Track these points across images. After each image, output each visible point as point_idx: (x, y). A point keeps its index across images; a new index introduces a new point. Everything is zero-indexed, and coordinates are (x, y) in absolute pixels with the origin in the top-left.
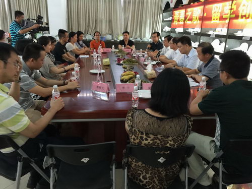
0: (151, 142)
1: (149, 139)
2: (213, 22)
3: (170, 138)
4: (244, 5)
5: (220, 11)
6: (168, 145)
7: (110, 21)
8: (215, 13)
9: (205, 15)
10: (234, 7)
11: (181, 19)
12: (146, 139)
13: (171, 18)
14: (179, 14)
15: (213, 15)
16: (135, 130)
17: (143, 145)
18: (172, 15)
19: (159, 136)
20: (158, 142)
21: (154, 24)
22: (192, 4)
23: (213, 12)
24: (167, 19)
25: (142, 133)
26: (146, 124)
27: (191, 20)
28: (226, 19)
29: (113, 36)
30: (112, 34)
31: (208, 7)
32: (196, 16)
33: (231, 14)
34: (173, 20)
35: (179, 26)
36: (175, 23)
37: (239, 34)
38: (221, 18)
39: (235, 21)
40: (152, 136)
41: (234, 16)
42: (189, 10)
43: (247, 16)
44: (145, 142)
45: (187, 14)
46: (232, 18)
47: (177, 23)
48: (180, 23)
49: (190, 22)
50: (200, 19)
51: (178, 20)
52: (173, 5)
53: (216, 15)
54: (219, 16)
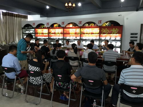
9: (65, 32)
11: (44, 33)
14: (42, 31)
23: (70, 31)
27: (54, 33)
31: (66, 29)
45: (50, 31)
46: (82, 34)
47: (41, 35)
48: (45, 35)
49: (54, 35)
50: (61, 33)
51: (42, 33)
52: (35, 26)
53: (72, 32)
54: (74, 33)
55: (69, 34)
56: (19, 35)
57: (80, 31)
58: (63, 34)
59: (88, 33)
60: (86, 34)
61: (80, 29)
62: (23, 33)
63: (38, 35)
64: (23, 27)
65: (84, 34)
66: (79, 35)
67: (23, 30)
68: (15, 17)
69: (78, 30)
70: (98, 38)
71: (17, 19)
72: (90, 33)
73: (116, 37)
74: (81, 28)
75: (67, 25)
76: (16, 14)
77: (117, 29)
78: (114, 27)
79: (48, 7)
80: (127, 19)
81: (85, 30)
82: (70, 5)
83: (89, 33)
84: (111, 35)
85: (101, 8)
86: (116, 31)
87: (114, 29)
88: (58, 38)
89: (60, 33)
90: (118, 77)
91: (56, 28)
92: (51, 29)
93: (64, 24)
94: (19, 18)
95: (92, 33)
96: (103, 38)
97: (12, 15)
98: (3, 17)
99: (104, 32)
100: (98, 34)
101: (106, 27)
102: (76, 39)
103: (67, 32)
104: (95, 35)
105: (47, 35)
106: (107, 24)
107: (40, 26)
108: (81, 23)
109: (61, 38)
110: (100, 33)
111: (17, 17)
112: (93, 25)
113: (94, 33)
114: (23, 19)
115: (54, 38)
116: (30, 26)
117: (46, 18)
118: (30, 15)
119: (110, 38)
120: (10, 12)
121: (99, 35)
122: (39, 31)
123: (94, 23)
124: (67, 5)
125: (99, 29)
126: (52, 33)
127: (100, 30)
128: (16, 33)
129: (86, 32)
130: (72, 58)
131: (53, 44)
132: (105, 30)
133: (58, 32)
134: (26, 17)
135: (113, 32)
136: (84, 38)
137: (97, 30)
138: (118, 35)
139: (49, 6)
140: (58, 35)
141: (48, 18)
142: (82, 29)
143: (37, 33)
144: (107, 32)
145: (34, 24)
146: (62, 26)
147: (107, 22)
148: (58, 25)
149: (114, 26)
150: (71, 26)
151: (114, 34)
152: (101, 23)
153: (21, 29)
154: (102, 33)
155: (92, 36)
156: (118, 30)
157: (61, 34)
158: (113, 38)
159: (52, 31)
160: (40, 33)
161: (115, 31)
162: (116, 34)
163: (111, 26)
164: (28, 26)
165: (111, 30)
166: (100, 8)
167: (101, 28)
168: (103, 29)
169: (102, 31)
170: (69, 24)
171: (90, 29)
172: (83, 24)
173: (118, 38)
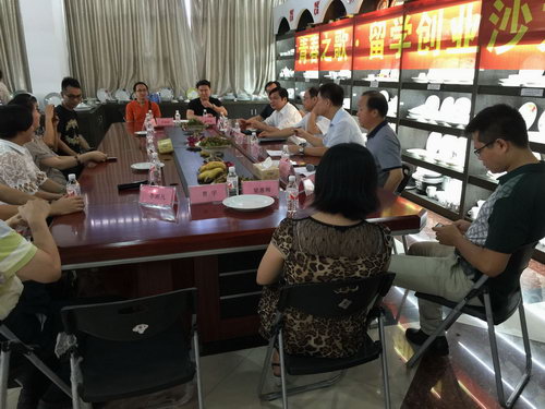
0: (329, 271)
1: (326, 267)
2: (372, 57)
3: (360, 261)
4: (425, 24)
5: (383, 36)
6: (358, 274)
7: (166, 61)
8: (374, 39)
9: (357, 43)
10: (408, 28)
11: (312, 52)
12: (321, 268)
13: (293, 51)
14: (309, 43)
15: (372, 43)
16: (299, 255)
17: (315, 279)
18: (295, 45)
19: (342, 260)
20: (342, 269)
21: (259, 65)
22: (331, 21)
23: (371, 38)
24: (285, 54)
25: (314, 258)
26: (318, 240)
27: (331, 53)
28: (396, 50)
29: (174, 92)
30: (173, 86)
31: (361, 27)
32: (339, 45)
33: (403, 42)
34: (296, 56)
35: (311, 67)
36: (302, 61)
37: (422, 79)
38: (387, 50)
39: (412, 54)
40: (331, 261)
41: (408, 44)
42: (326, 34)
43: (432, 45)
44: (320, 273)
45: (323, 42)
46: (406, 48)
47: (305, 61)
48: (312, 61)
49: (331, 59)
50: (348, 51)
51: (308, 56)
52: (295, 25)
53: (377, 43)
54: (383, 44)
55: (368, 51)
57: (403, 32)
58: (353, 52)
59: (428, 44)
60: (424, 46)
61: (401, 18)
63: (300, 62)
64: (276, 32)
65: (414, 47)
66: (398, 55)
67: (279, 43)
69: (396, 29)
70: (466, 77)
72: (439, 40)
74: (405, 10)
83: (433, 41)
89: (344, 48)
95: (448, 43)
99: (504, 25)
100: (472, 43)
104: (458, 50)
105: (316, 61)
110: (482, 40)
113: (454, 39)
121: (474, 49)
122: (303, 43)
125: (478, 4)
126: (328, 54)
132: (508, 11)
137: (470, 18)
140: (340, 59)
142: (408, 17)
143: (299, 56)
144: (521, 20)
145: (292, 14)
146: (350, 9)
154: (495, 33)
157: (346, 57)
159: (327, 39)
160: (303, 56)
164: (284, 27)
168: (499, 5)
169: (494, 19)
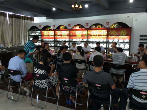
5: (81, 33)
14: (49, 33)
23: (77, 33)
29: (4, 45)
31: (72, 31)
46: (88, 36)
47: (47, 37)
48: (51, 37)
49: (60, 37)
50: (68, 35)
51: (48, 36)
52: (41, 28)
53: (79, 35)
54: (81, 35)
55: (76, 36)
56: (25, 37)
57: (87, 33)
58: (70, 36)
59: (95, 36)
60: (93, 36)
61: (86, 31)
62: (29, 35)
64: (29, 29)
65: (91, 36)
66: (86, 37)
67: (29, 32)
68: (21, 19)
69: (85, 32)
70: (105, 40)
71: (23, 21)
72: (97, 35)
73: (124, 39)
74: (87, 29)
75: (73, 27)
76: (22, 16)
77: (125, 31)
78: (122, 29)
79: (54, 9)
80: (136, 20)
81: (93, 32)
82: (77, 6)
84: (119, 37)
85: (109, 10)
86: (125, 33)
87: (122, 30)
88: (64, 40)
89: (66, 35)
90: (127, 81)
91: (62, 30)
92: (58, 32)
93: (70, 26)
94: (25, 20)
95: (99, 36)
96: (111, 40)
97: (18, 17)
98: (9, 20)
99: (112, 34)
100: (105, 36)
101: (114, 29)
102: (83, 41)
103: (74, 35)
104: (102, 37)
105: (53, 37)
106: (115, 26)
107: (46, 28)
108: (88, 25)
109: (67, 40)
110: (108, 35)
111: (23, 19)
112: (100, 27)
113: (101, 35)
114: (29, 21)
115: (60, 40)
116: (36, 28)
117: (52, 20)
118: (36, 17)
119: (119, 40)
120: (16, 14)
121: (106, 37)
122: (45, 33)
123: (102, 25)
124: (74, 7)
125: (106, 30)
126: (59, 36)
127: (107, 32)
128: (23, 35)
129: (93, 34)
130: (79, 61)
131: (59, 46)
132: (112, 32)
133: (64, 34)
134: (32, 19)
135: (121, 34)
136: (91, 40)
137: (104, 32)
138: (126, 37)
139: (55, 7)
140: (64, 37)
141: (54, 20)
142: (88, 31)
143: (43, 35)
144: (115, 33)
145: (40, 26)
146: (69, 28)
147: (114, 24)
148: (64, 27)
149: (122, 27)
150: (78, 28)
151: (122, 37)
152: (108, 25)
153: (27, 31)
154: (110, 35)
155: (100, 38)
156: (127, 32)
157: (67, 37)
158: (121, 41)
159: (58, 33)
160: (46, 36)
161: (123, 33)
162: (125, 36)
163: (119, 27)
164: (34, 28)
165: (119, 32)
166: (107, 9)
167: (108, 30)
168: (110, 31)
169: (110, 33)
170: (76, 26)
171: (98, 31)
172: (89, 25)
173: (127, 40)
